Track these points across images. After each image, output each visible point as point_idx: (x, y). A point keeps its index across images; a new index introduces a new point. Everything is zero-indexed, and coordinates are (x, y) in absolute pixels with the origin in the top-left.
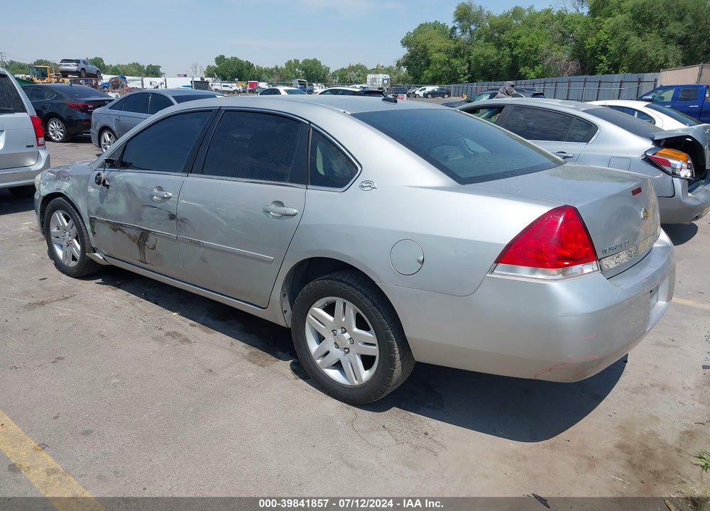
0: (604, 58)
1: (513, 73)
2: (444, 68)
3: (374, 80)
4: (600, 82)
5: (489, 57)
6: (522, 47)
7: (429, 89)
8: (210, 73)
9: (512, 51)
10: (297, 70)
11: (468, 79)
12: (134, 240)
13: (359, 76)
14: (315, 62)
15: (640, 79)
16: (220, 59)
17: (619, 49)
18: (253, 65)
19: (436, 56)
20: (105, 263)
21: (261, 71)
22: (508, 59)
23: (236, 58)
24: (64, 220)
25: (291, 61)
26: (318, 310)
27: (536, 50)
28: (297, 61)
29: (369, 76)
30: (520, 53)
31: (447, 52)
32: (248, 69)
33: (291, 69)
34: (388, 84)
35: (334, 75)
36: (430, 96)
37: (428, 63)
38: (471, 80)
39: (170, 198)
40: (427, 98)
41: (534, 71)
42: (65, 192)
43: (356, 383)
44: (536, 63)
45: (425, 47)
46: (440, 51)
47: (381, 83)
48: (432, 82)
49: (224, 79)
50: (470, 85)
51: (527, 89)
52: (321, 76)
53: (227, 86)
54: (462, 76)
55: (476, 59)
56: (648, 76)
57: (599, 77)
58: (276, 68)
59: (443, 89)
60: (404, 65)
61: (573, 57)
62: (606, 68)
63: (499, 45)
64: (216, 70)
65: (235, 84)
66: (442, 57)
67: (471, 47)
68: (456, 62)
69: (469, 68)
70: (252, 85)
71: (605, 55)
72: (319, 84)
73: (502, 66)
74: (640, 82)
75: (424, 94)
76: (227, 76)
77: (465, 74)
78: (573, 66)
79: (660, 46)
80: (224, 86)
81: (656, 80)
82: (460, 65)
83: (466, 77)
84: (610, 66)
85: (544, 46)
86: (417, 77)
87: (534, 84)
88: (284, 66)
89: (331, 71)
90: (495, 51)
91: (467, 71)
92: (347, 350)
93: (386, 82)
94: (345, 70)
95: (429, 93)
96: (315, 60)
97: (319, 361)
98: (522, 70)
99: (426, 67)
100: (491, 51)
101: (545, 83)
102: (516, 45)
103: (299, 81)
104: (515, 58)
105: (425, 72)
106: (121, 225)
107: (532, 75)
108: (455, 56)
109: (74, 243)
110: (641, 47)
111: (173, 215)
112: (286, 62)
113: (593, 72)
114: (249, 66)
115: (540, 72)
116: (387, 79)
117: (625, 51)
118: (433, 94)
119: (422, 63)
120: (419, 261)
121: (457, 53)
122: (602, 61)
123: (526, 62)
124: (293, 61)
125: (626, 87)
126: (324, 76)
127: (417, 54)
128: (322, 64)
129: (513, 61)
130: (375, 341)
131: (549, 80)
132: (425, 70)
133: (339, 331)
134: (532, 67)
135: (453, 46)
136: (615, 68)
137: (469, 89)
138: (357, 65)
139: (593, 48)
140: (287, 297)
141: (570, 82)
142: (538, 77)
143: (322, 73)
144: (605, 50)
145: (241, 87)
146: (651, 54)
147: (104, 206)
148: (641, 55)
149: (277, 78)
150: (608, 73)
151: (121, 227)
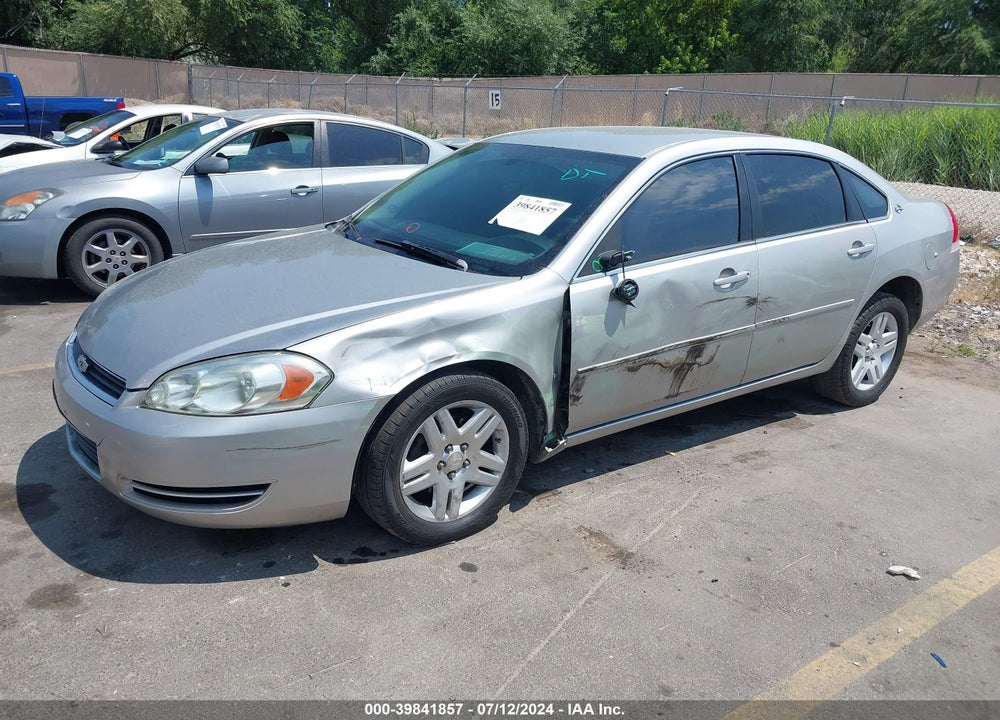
12: (671, 369)
24: (454, 424)
39: (748, 278)
43: (878, 380)
97: (855, 383)
106: (653, 354)
111: (755, 299)
120: (935, 256)
130: (896, 335)
133: (871, 344)
147: (618, 336)
151: (650, 359)
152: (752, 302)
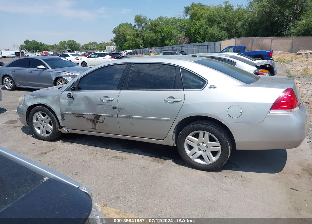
0: (198, 36)
1: (162, 43)
2: (133, 42)
3: (109, 48)
4: (199, 46)
5: (152, 37)
6: (165, 33)
7: (128, 51)
8: (22, 48)
9: (161, 34)
10: (65, 45)
11: (143, 47)
12: (90, 120)
13: (94, 47)
14: (73, 42)
15: (214, 44)
16: (27, 42)
17: (204, 33)
18: (43, 44)
19: (129, 37)
20: (68, 132)
21: (48, 46)
22: (160, 38)
23: (35, 41)
24: (42, 116)
25: (62, 41)
26: (190, 137)
27: (171, 33)
28: (65, 42)
29: (107, 47)
30: (165, 35)
31: (133, 35)
32: (41, 46)
33: (62, 45)
34: (115, 50)
35: (83, 47)
36: (129, 54)
37: (125, 40)
38: (145, 47)
39: (113, 100)
40: (128, 55)
41: (171, 42)
42: (45, 103)
43: (210, 162)
44: (172, 39)
45: (123, 34)
46: (130, 35)
47: (112, 50)
48: (128, 49)
49: (29, 50)
50: (145, 49)
51: (178, 50)
52: (77, 48)
53: (33, 54)
54: (141, 45)
55: (147, 38)
56: (217, 43)
57: (197, 44)
58: (55, 45)
59: (134, 51)
60: (114, 41)
61: (186, 36)
62: (200, 40)
63: (155, 32)
64: (25, 47)
65: (38, 53)
66: (132, 38)
67: (143, 33)
68: (138, 40)
69: (143, 42)
70: (45, 53)
71: (199, 35)
72: (77, 51)
73: (158, 41)
74: (214, 45)
75: (126, 53)
76: (31, 49)
77: (142, 45)
78: (187, 40)
79: (219, 31)
80: (32, 54)
81: (220, 44)
82: (139, 41)
83: (143, 46)
84: (201, 39)
85: (174, 32)
86: (121, 46)
87: (172, 47)
88: (59, 44)
89: (81, 45)
90: (154, 34)
91: (142, 43)
92: (204, 151)
93: (114, 49)
94: (87, 44)
95: (128, 53)
96: (73, 40)
97: (191, 157)
98: (166, 42)
99: (125, 42)
100: (153, 34)
101: (177, 47)
102: (163, 32)
103: (68, 50)
104: (163, 37)
105: (125, 44)
106: (83, 114)
107: (171, 44)
108: (137, 37)
109: (48, 125)
110: (213, 32)
111: (115, 107)
112: (60, 42)
113: (195, 42)
114: (42, 44)
115: (174, 42)
116: (115, 48)
117: (207, 33)
118: (130, 53)
119: (123, 41)
120: (240, 112)
121: (137, 36)
122: (198, 38)
123: (167, 38)
124: (63, 41)
125: (209, 47)
126: (78, 47)
127: (120, 37)
128: (77, 42)
129: (162, 38)
130: (219, 145)
131: (178, 45)
132: (124, 43)
133: (201, 144)
134: (170, 40)
135: (136, 33)
136: (203, 40)
137: (145, 51)
138: (93, 42)
139: (193, 32)
140: (175, 134)
141: (187, 46)
142: (173, 45)
143: (77, 46)
144: (198, 33)
145: (40, 54)
146: (217, 34)
147: (72, 107)
148: (213, 35)
149: (56, 49)
150: (201, 42)
151: (82, 115)
152: (115, 108)
